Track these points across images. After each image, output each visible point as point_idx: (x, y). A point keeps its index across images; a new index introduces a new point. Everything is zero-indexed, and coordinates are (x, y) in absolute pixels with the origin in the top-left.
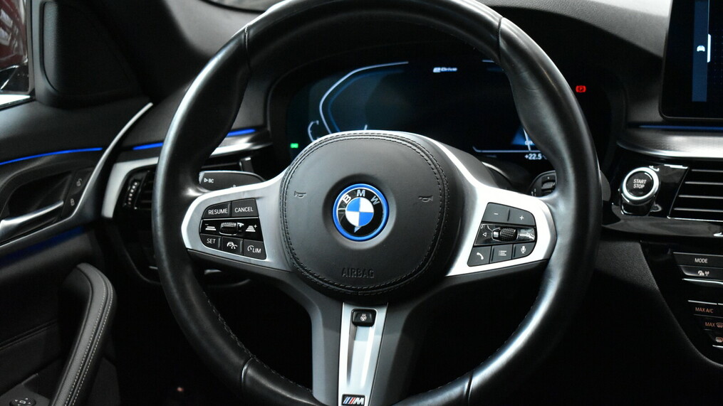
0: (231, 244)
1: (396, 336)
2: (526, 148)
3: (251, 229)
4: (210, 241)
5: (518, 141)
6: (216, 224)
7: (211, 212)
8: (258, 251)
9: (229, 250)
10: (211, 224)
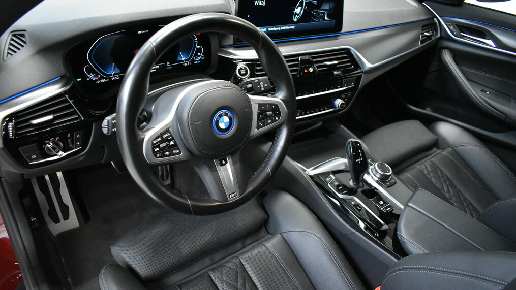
0: (167, 153)
1: (238, 165)
2: (182, 61)
3: (172, 143)
4: (158, 156)
5: (179, 59)
6: (158, 146)
7: (154, 142)
8: (178, 151)
9: (167, 156)
10: (156, 147)
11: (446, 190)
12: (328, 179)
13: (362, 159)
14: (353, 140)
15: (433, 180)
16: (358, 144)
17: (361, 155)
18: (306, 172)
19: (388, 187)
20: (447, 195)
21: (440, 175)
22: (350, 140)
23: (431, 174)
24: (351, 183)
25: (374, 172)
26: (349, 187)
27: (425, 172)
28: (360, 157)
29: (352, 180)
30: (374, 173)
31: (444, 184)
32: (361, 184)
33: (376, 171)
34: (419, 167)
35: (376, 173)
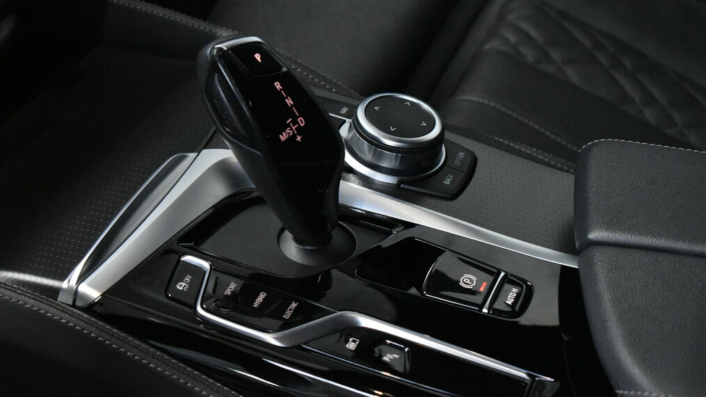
11: (636, 96)
12: (181, 286)
13: (301, 121)
14: (224, 46)
15: (573, 75)
16: (258, 57)
17: (289, 102)
18: (62, 298)
19: (454, 197)
20: (649, 115)
21: (587, 43)
22: (210, 50)
23: (555, 55)
24: (292, 250)
25: (366, 151)
26: (291, 274)
27: (529, 54)
28: (288, 112)
29: (288, 235)
30: (368, 157)
31: (617, 76)
32: (336, 235)
33: (374, 142)
34: (494, 44)
35: (379, 156)
